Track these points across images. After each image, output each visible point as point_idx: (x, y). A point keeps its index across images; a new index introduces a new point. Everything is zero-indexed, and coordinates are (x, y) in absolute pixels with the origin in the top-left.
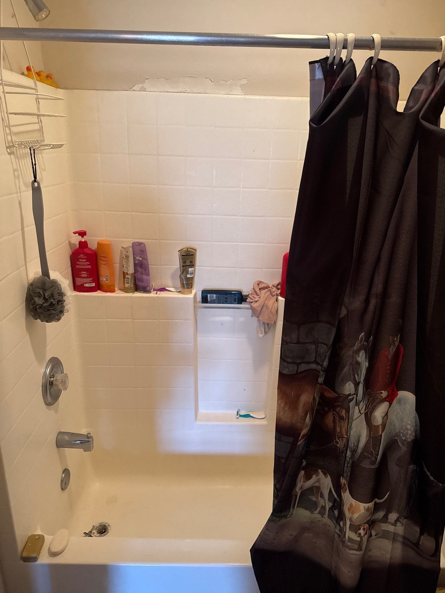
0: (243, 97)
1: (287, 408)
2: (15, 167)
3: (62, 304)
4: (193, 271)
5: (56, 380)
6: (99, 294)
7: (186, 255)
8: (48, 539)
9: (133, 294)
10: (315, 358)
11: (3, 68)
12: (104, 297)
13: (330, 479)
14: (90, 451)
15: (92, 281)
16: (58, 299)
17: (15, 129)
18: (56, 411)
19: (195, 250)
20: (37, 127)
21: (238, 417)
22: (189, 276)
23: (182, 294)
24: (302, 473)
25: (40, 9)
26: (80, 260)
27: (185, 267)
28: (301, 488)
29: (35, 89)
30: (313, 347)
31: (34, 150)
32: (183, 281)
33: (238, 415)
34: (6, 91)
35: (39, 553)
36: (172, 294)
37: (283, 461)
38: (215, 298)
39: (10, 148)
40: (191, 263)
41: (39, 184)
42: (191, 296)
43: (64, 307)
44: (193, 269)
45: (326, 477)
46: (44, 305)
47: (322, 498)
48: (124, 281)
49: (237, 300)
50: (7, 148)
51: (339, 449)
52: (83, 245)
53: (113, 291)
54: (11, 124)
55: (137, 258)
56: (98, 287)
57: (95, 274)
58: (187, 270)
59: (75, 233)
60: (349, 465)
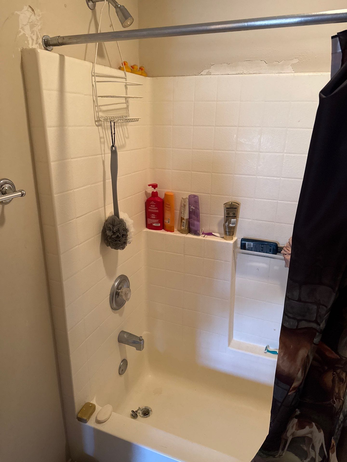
0: (292, 74)
1: (286, 358)
2: (102, 135)
3: (126, 237)
4: (235, 221)
5: (122, 292)
6: (162, 232)
7: (230, 208)
8: (98, 408)
9: (186, 235)
10: (316, 317)
11: (96, 63)
12: (165, 234)
13: (323, 435)
14: (141, 351)
15: (158, 222)
16: (123, 233)
17: (104, 108)
18: (121, 315)
19: (239, 204)
20: (125, 106)
21: (266, 352)
22: (231, 225)
23: (224, 239)
24: (295, 421)
25: (126, 18)
26: (151, 206)
27: (228, 218)
28: (293, 434)
29: (125, 78)
30: (315, 307)
31: (114, 123)
32: (226, 229)
33: (266, 350)
34: (97, 80)
35: (89, 417)
36: (217, 239)
37: (279, 404)
38: (252, 247)
39: (98, 122)
40: (234, 214)
41: (115, 148)
42: (232, 242)
43: (127, 240)
44: (236, 219)
45: (320, 432)
46: (113, 236)
47: (313, 450)
48: (181, 224)
49: (272, 250)
50: (96, 121)
51: (335, 410)
52: (155, 194)
53: (172, 231)
54: (99, 104)
55: (192, 207)
56: (162, 227)
57: (161, 217)
58: (230, 220)
59: (149, 185)
60: (340, 429)
